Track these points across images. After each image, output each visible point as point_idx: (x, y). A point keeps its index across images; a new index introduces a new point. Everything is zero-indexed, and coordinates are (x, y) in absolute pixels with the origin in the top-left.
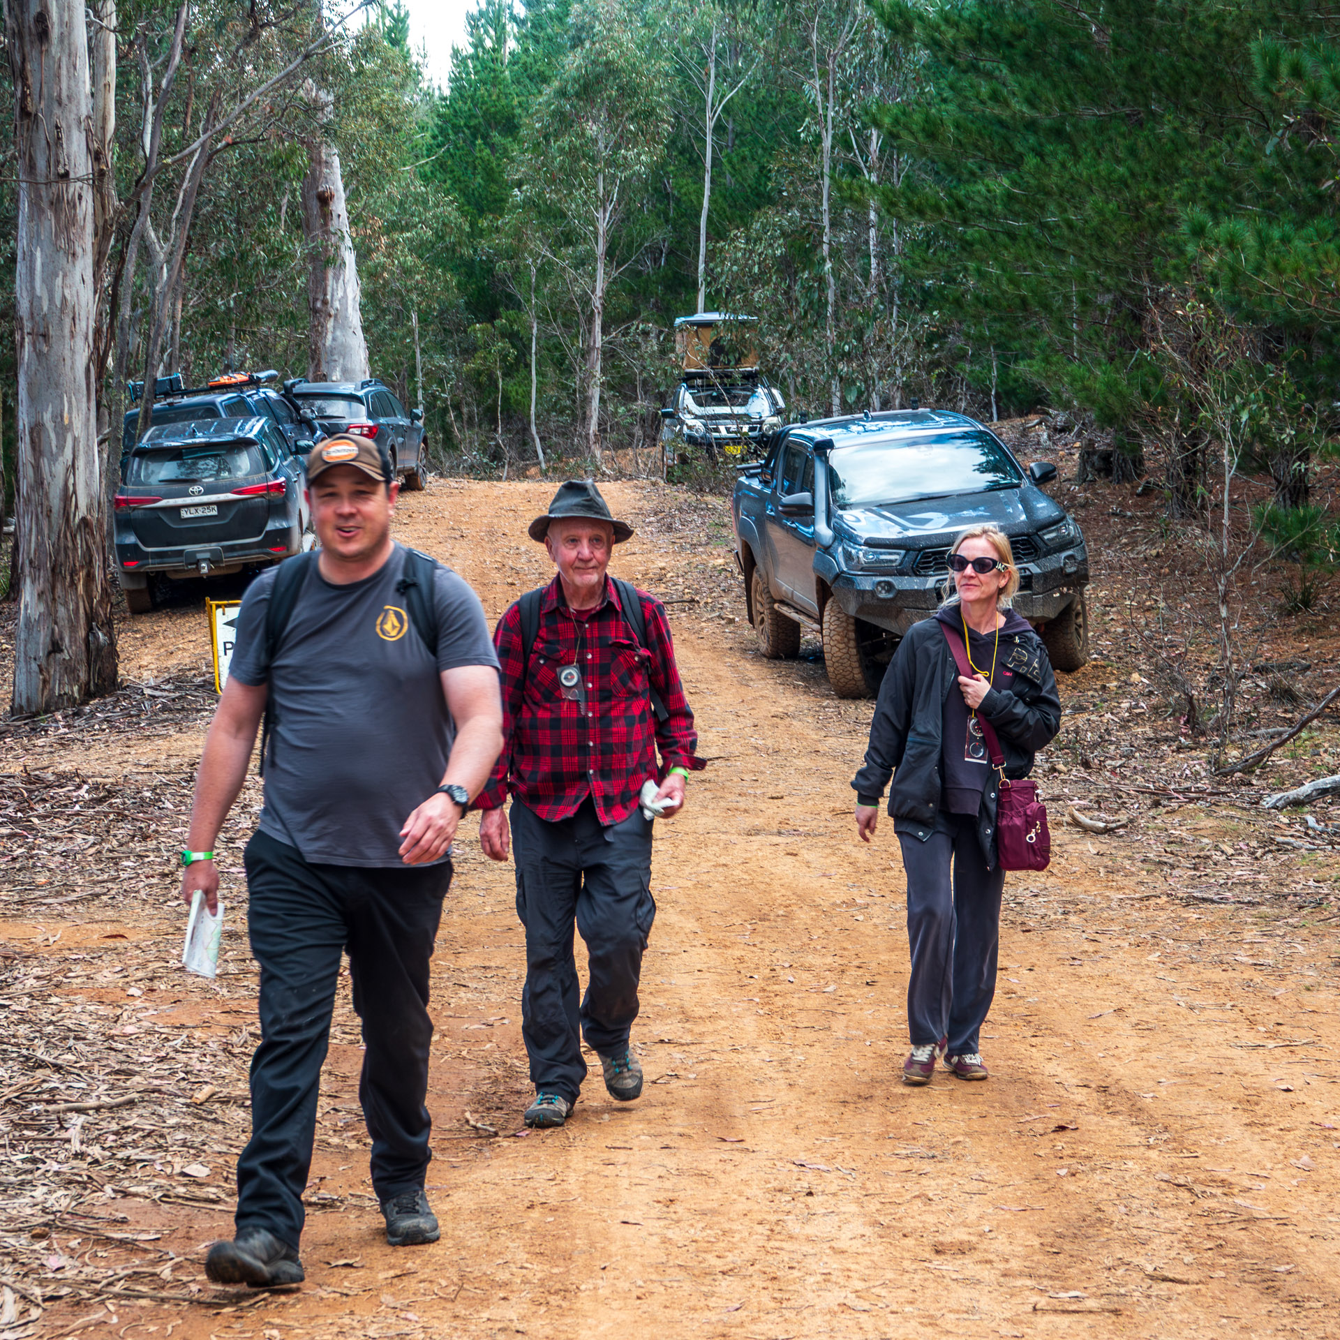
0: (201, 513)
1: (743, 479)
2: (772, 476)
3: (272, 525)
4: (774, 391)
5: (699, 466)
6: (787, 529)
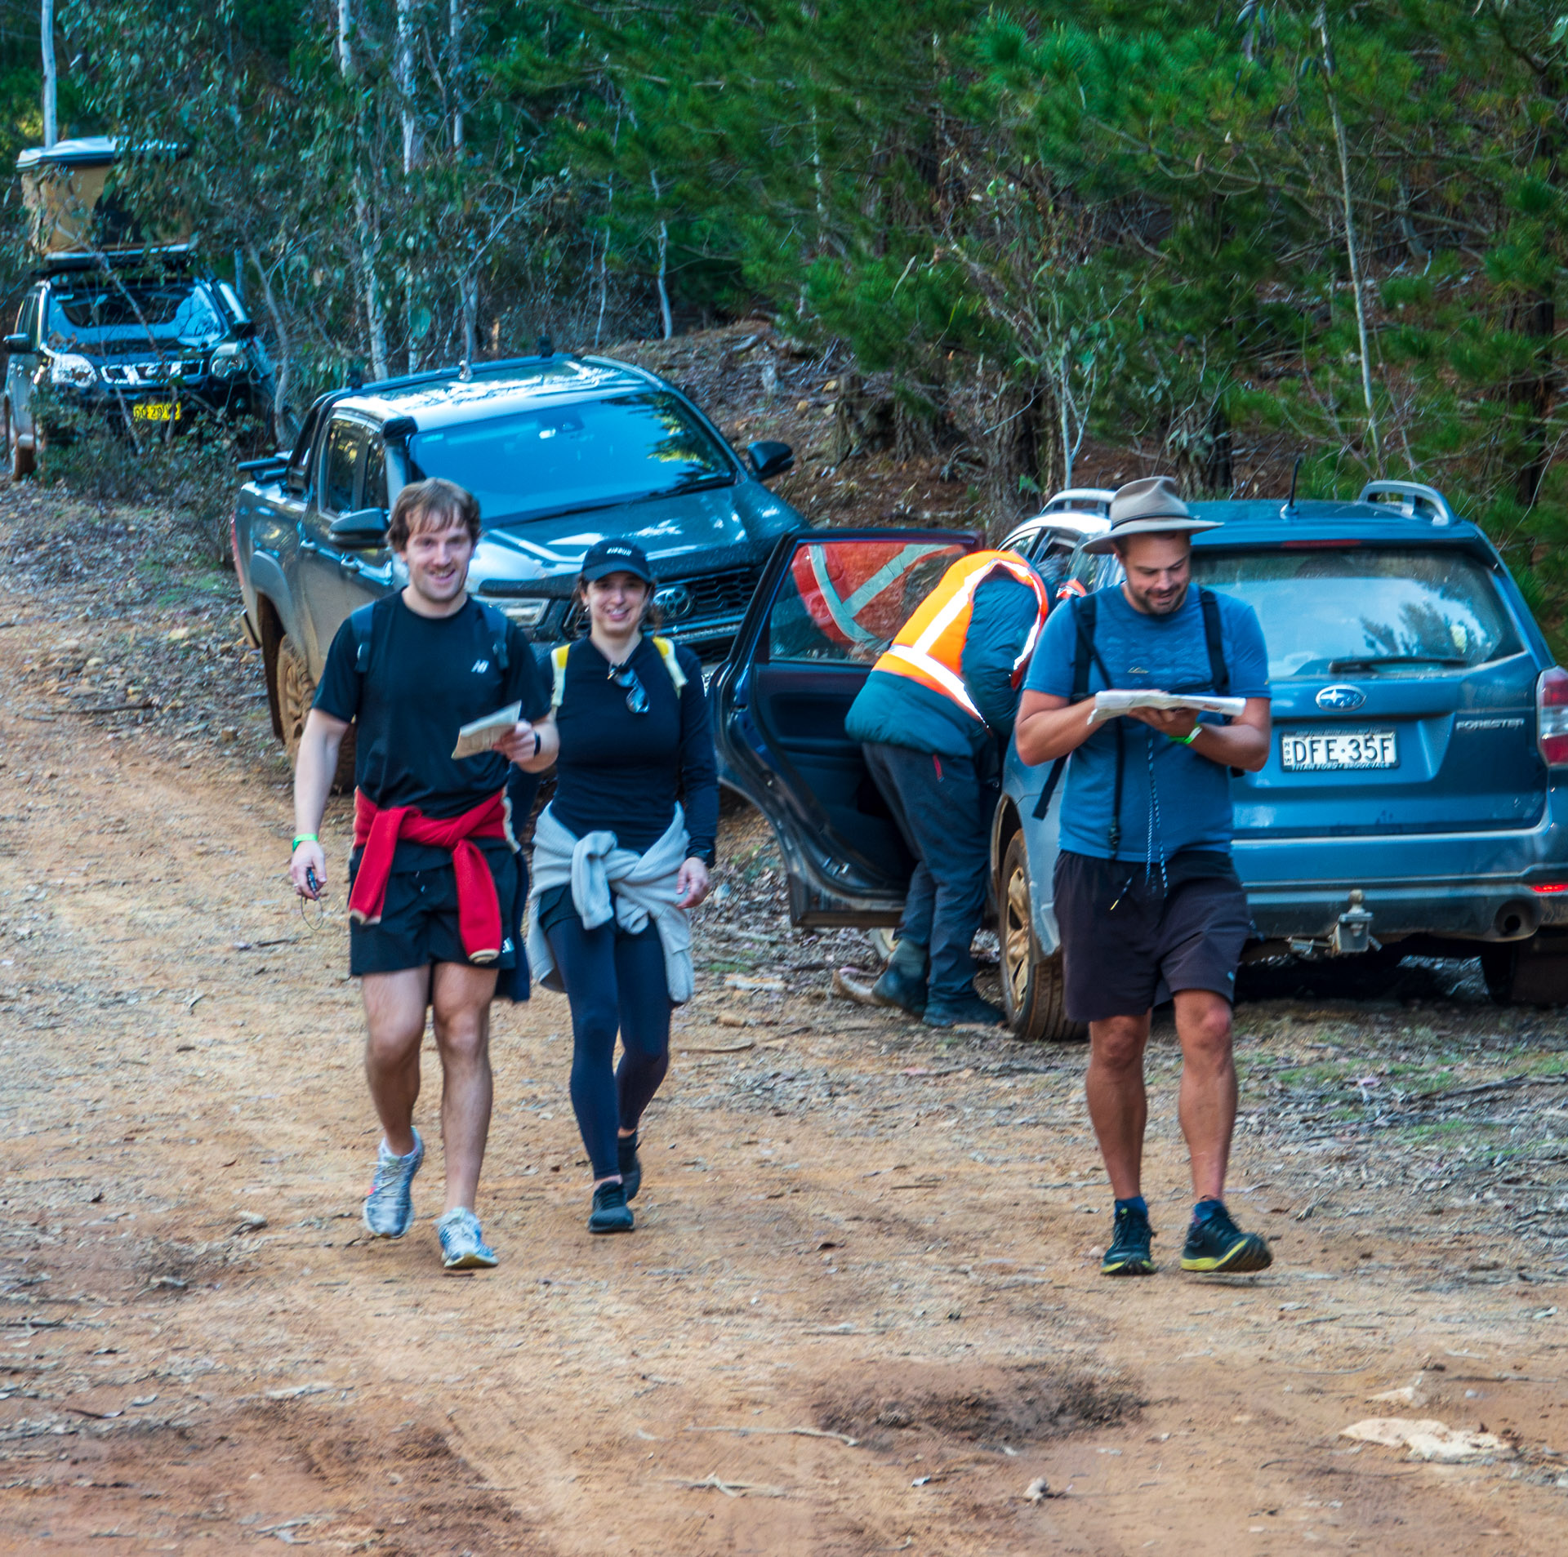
1: (250, 487)
2: (307, 480)
4: (225, 289)
5: (96, 447)
6: (342, 572)
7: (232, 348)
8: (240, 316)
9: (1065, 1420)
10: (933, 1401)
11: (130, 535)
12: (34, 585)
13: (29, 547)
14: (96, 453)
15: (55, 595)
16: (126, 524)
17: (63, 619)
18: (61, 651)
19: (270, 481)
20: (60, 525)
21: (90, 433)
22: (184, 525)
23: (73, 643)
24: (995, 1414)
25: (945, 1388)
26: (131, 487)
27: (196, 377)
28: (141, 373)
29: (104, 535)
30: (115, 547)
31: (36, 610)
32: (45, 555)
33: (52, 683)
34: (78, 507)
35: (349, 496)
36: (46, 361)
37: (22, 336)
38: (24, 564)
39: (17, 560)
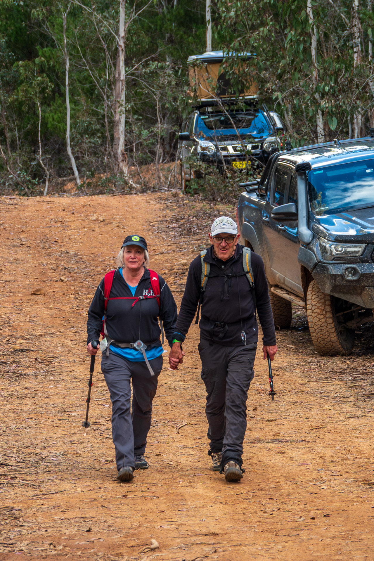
1: (244, 194)
2: (266, 191)
4: (273, 114)
5: (212, 179)
6: (278, 231)
7: (274, 138)
8: (279, 125)
12: (175, 237)
13: (177, 221)
15: (183, 241)
17: (183, 251)
18: (179, 265)
19: (252, 191)
20: (192, 212)
27: (258, 151)
28: (235, 149)
31: (174, 247)
32: (184, 224)
34: (203, 204)
36: (196, 144)
37: (187, 133)
38: (173, 228)
39: (171, 226)
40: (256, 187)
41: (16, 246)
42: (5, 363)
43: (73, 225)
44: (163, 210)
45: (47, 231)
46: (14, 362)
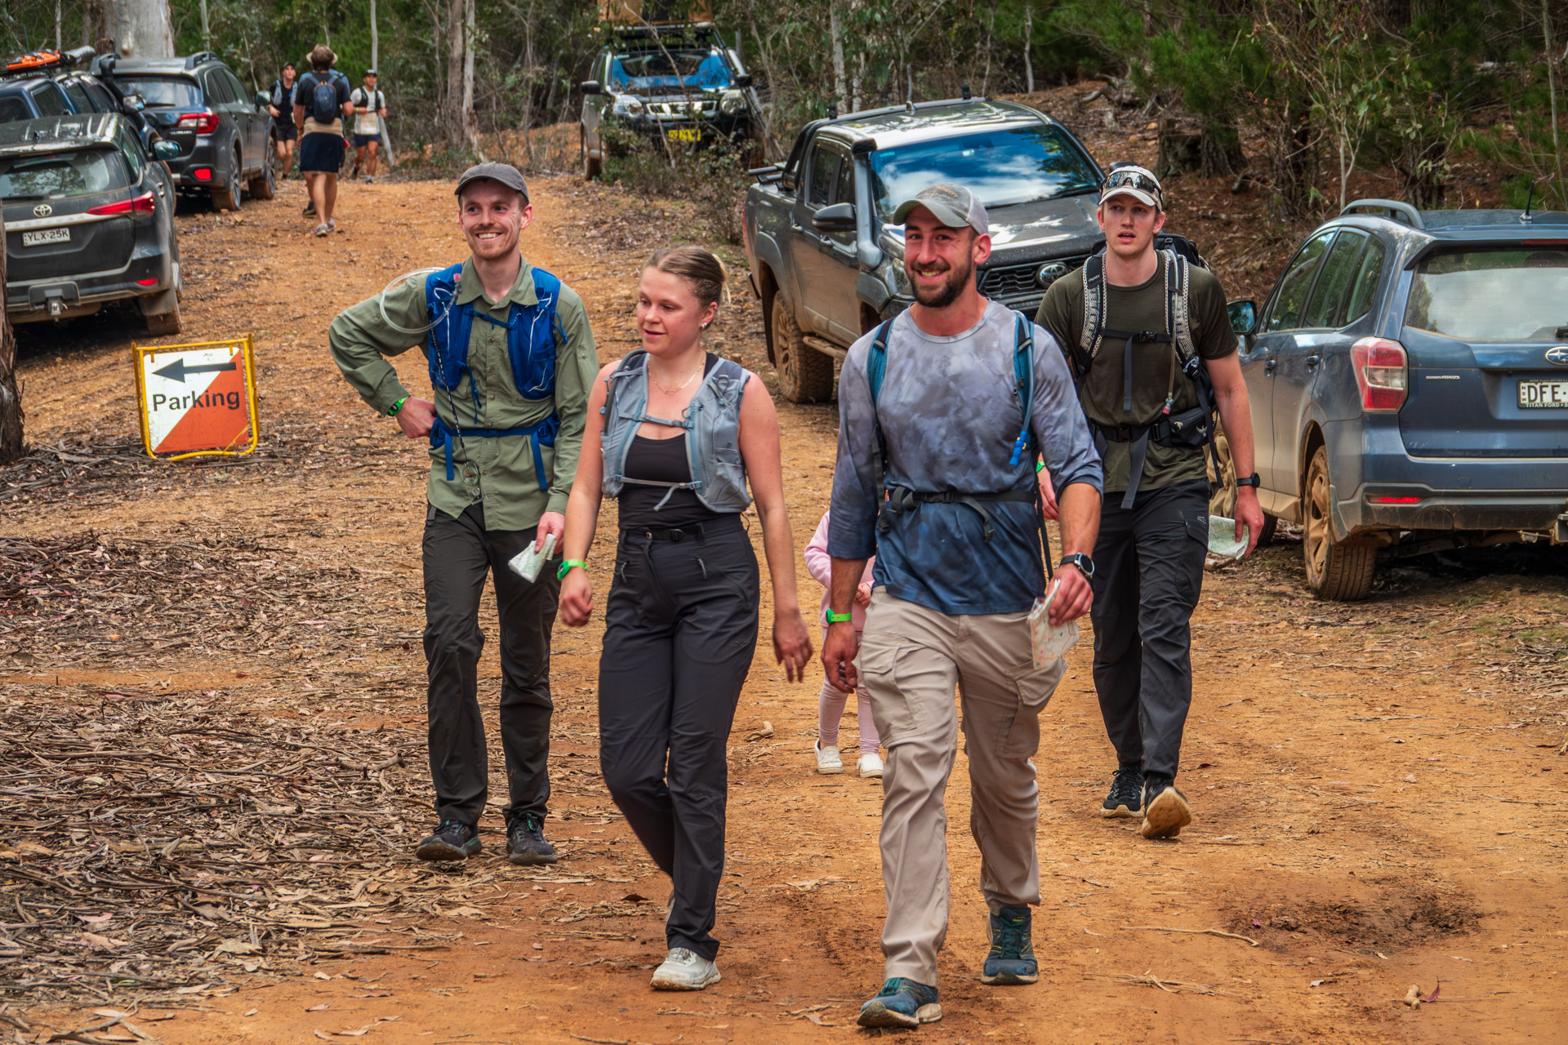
0: (48, 238)
1: (756, 186)
2: (797, 182)
3: (138, 253)
4: (732, 54)
5: (644, 159)
6: (820, 248)
7: (737, 93)
8: (742, 73)
9: (1416, 926)
10: (1313, 908)
11: (665, 218)
12: (600, 252)
13: (596, 225)
14: (642, 162)
15: (615, 259)
16: (663, 211)
17: (620, 275)
18: (620, 298)
19: (770, 182)
20: (617, 212)
21: (640, 149)
22: (703, 213)
23: (626, 292)
24: (1361, 920)
25: (1322, 897)
26: (665, 186)
27: (710, 113)
28: (674, 109)
29: (648, 218)
30: (655, 227)
31: (602, 268)
32: (608, 232)
33: (612, 320)
34: (631, 199)
35: (826, 193)
36: (610, 99)
37: (594, 82)
38: (593, 237)
39: (588, 234)
40: (779, 175)
41: (342, 264)
42: (390, 452)
43: (429, 230)
44: (568, 207)
45: (387, 239)
46: (405, 451)
